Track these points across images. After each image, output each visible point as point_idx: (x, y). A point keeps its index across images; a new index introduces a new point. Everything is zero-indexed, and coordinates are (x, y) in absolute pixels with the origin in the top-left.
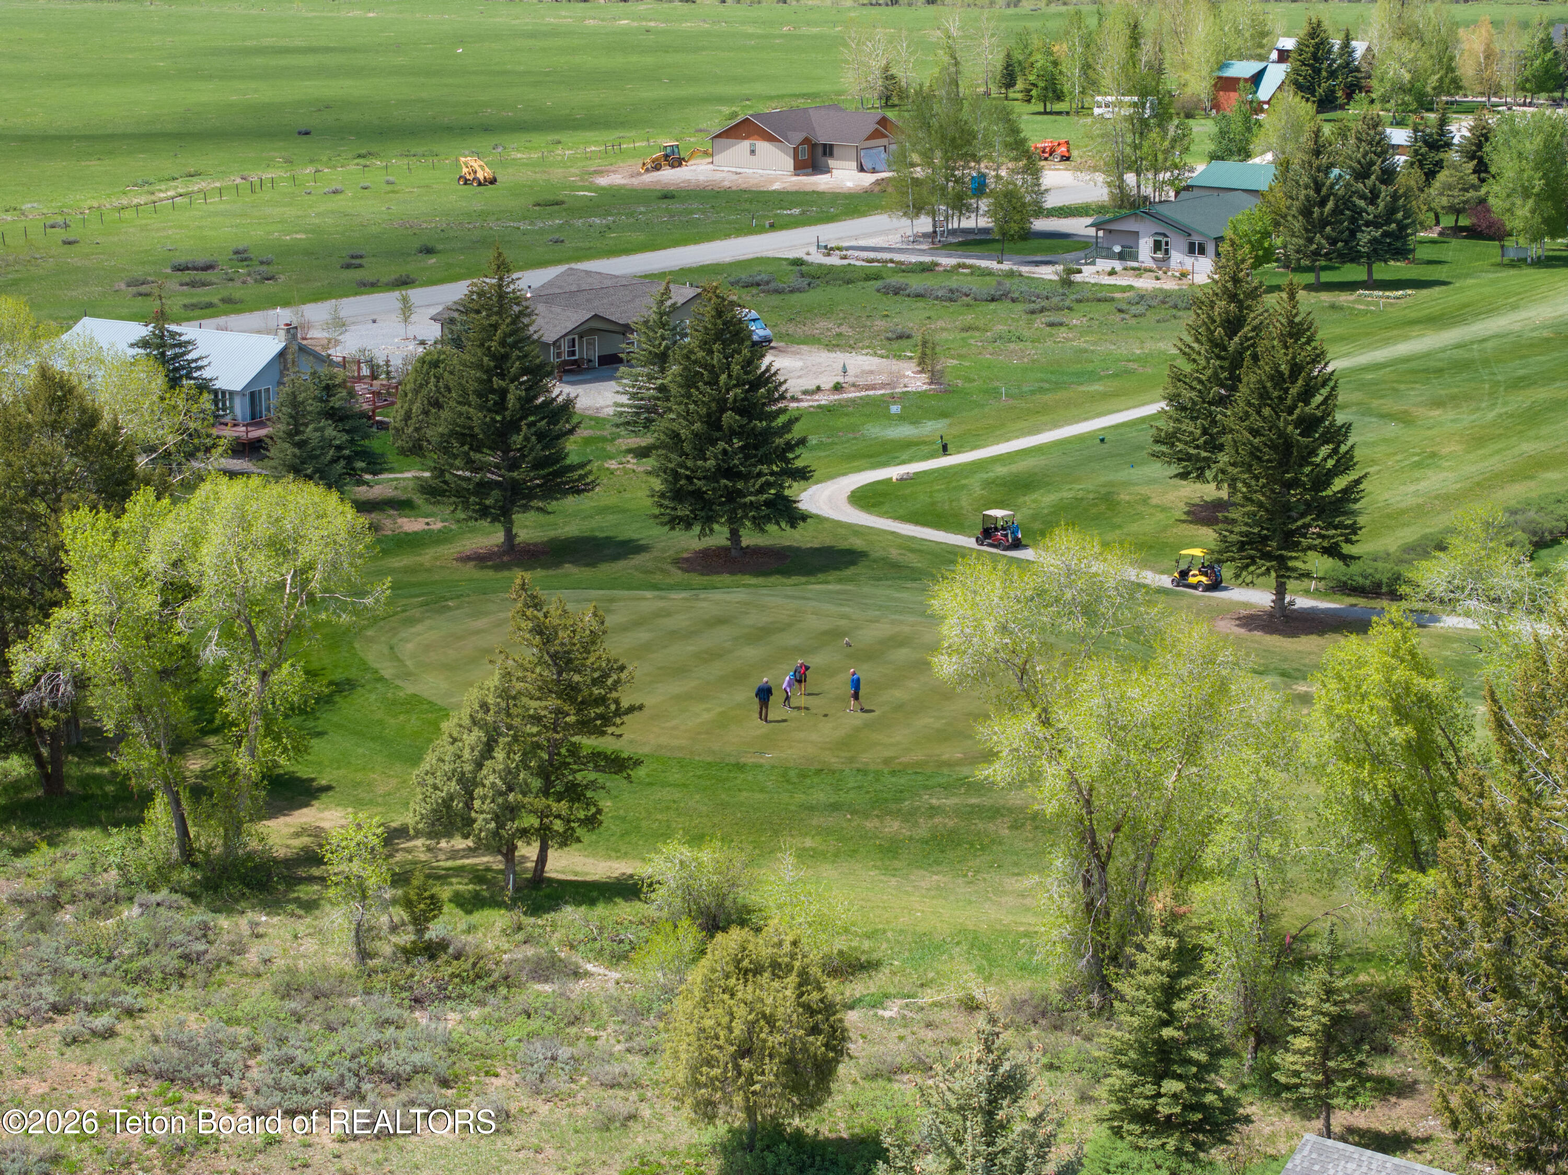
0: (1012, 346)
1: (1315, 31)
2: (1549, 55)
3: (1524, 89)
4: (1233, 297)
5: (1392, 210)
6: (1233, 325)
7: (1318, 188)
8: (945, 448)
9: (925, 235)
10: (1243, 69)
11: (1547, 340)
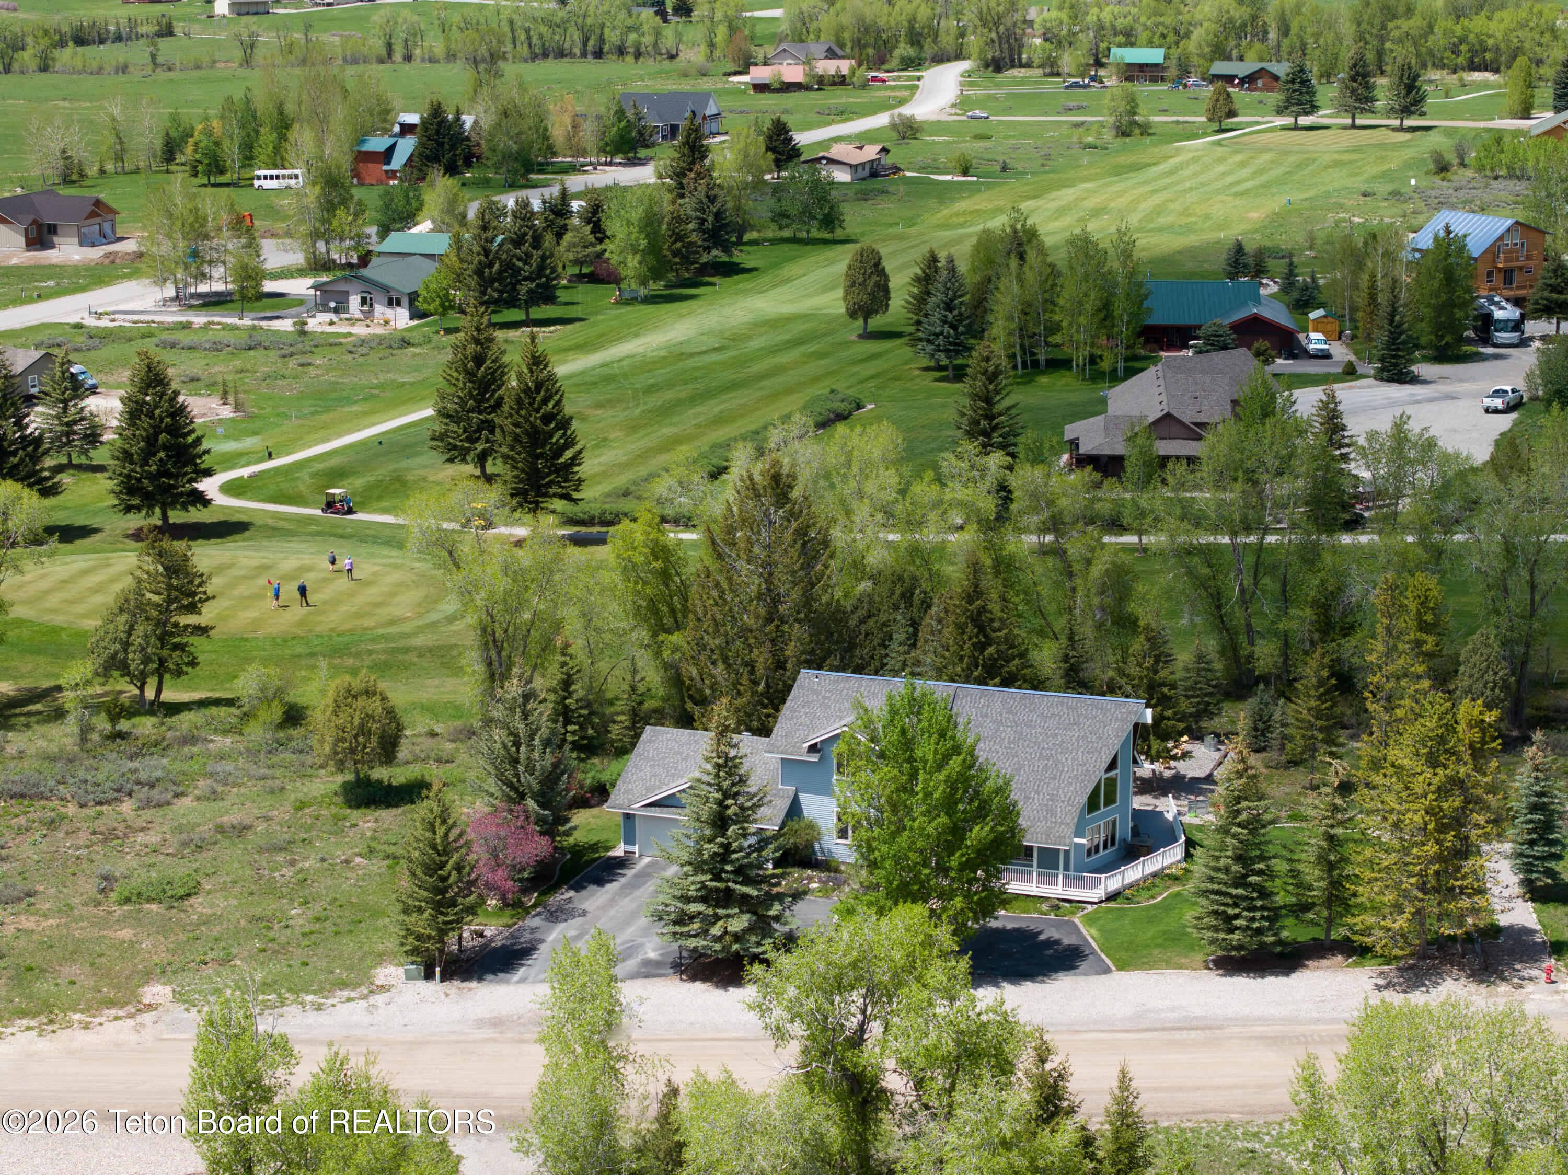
0: (280, 382)
1: (437, 111)
2: (623, 124)
3: (604, 151)
4: (477, 342)
5: (541, 268)
6: (479, 360)
7: (487, 253)
8: (270, 455)
9: (172, 300)
10: (377, 144)
11: (664, 358)
